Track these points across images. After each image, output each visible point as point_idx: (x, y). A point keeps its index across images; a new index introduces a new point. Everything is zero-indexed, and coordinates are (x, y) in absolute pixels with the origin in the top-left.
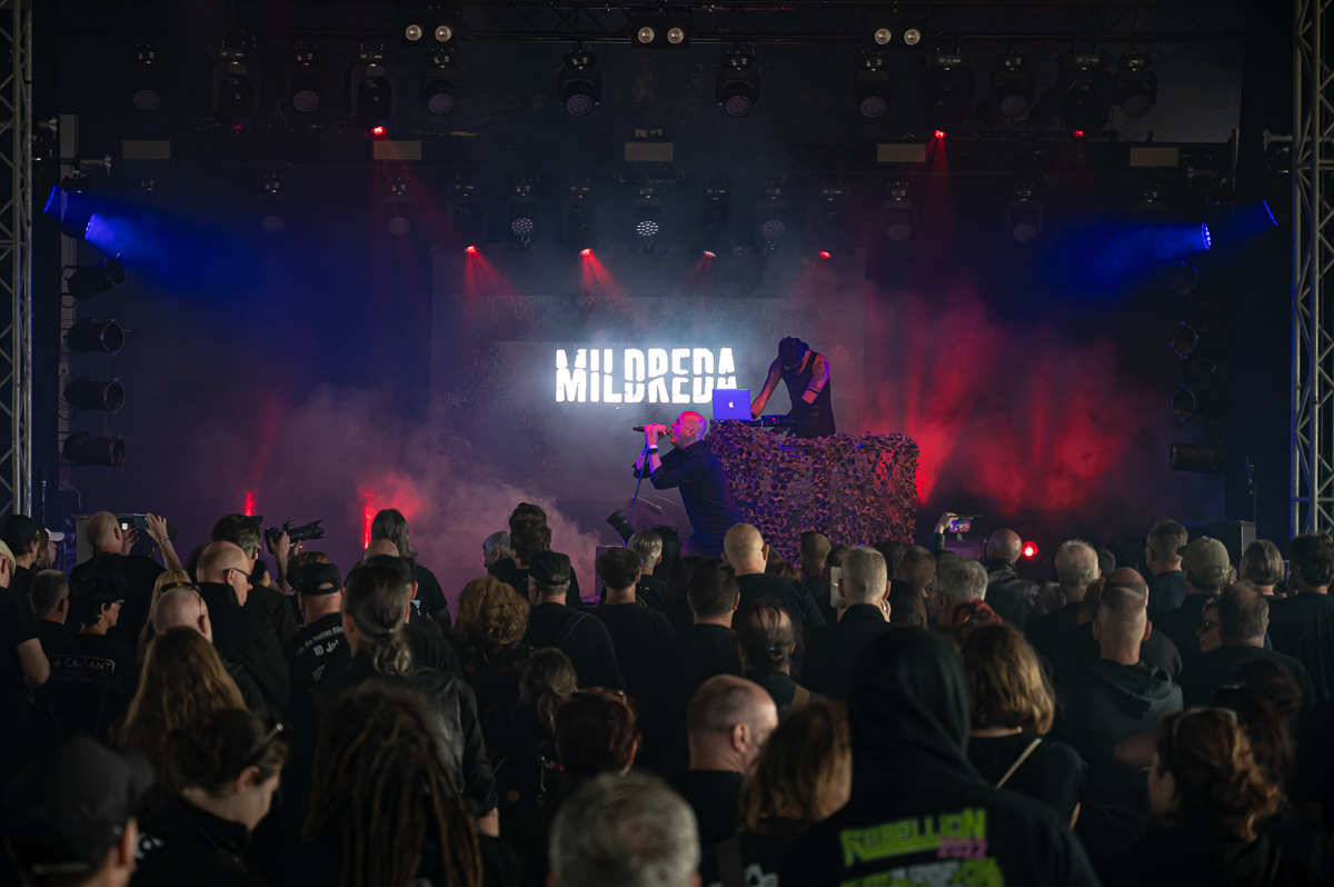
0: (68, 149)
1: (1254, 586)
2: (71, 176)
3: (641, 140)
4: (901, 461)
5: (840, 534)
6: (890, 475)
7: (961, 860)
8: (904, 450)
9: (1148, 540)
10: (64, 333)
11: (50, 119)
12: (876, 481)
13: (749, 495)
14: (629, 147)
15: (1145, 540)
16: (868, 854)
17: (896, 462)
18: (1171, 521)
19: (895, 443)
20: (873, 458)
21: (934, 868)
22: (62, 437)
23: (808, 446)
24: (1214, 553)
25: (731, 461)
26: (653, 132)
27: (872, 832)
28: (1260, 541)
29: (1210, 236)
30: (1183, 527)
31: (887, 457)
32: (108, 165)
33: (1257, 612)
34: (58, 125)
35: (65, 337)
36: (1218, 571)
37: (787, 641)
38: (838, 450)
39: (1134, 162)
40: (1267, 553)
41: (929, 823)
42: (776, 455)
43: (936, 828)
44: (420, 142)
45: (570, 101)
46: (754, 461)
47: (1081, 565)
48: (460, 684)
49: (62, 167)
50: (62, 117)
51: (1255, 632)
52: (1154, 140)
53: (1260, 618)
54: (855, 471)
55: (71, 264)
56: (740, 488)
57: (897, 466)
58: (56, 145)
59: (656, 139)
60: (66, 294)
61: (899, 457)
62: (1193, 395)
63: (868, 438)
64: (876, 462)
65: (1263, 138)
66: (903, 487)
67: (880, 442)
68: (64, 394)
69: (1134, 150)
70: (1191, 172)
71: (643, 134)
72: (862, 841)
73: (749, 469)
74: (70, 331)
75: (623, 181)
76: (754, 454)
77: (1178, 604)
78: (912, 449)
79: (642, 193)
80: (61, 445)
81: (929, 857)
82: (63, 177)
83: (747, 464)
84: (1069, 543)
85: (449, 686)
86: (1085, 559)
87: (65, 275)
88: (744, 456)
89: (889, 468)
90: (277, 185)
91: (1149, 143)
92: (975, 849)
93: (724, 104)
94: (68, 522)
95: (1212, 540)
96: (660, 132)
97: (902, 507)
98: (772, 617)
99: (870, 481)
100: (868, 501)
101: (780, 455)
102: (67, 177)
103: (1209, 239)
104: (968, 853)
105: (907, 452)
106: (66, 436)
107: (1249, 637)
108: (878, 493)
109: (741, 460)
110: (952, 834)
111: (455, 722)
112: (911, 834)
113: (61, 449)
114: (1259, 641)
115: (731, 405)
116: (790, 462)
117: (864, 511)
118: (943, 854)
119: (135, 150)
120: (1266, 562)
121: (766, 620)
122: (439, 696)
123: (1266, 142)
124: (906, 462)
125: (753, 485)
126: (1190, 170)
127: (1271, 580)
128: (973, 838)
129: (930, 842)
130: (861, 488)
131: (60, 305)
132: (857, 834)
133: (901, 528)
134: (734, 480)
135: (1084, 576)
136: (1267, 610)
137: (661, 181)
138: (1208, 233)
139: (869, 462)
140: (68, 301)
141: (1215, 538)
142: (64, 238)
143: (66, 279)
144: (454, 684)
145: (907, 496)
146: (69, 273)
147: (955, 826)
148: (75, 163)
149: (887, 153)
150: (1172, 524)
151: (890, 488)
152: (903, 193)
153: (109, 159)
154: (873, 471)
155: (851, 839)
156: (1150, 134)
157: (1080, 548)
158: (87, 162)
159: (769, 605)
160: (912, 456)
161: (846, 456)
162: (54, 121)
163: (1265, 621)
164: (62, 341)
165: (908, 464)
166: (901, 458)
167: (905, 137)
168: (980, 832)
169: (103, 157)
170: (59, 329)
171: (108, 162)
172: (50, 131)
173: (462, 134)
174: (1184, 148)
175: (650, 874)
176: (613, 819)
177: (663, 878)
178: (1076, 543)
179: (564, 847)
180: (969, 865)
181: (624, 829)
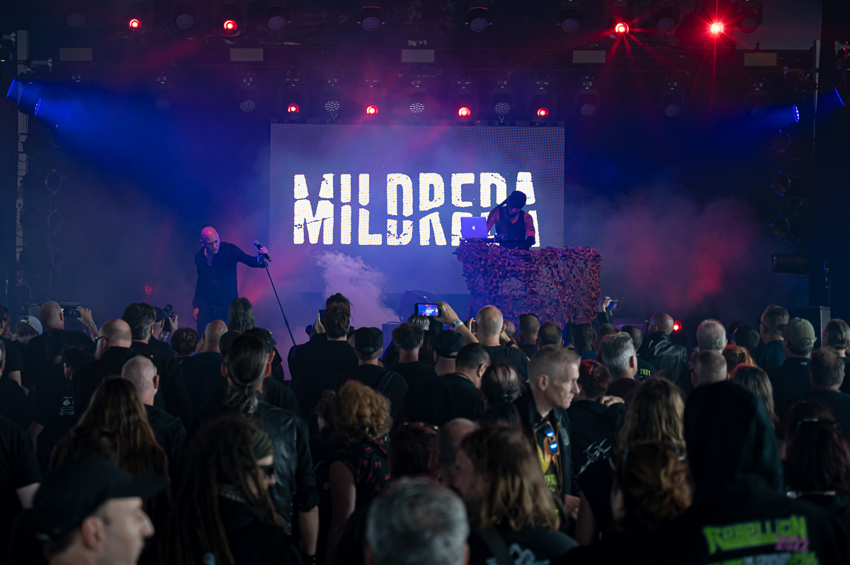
0: (23, 54)
1: (834, 350)
2: (25, 72)
3: (413, 48)
4: (590, 266)
5: (548, 315)
6: (582, 276)
7: (792, 552)
8: (591, 258)
9: (762, 319)
10: (20, 179)
11: (11, 33)
12: (572, 279)
13: (486, 288)
14: (404, 52)
15: (760, 319)
16: (727, 545)
17: (586, 266)
18: (778, 307)
19: (586, 254)
20: (570, 263)
21: (773, 557)
22: (18, 250)
23: (527, 255)
24: (805, 329)
25: (474, 266)
26: (421, 42)
27: (728, 530)
28: (836, 320)
29: (799, 113)
30: (786, 311)
31: (580, 264)
32: (50, 65)
33: (836, 368)
34: (16, 37)
35: (20, 182)
36: (809, 341)
37: (515, 389)
38: (546, 258)
39: (746, 63)
40: (841, 327)
41: (768, 525)
42: (505, 261)
43: (773, 529)
44: (262, 49)
45: (365, 21)
46: (490, 266)
47: (714, 336)
48: (298, 420)
49: (18, 66)
50: (18, 31)
51: (835, 382)
52: (761, 48)
53: (838, 372)
54: (558, 272)
55: (25, 132)
56: (480, 284)
57: (587, 269)
58: (15, 51)
59: (422, 47)
60: (21, 152)
61: (588, 263)
62: (787, 221)
63: (567, 250)
64: (572, 267)
65: (835, 46)
66: (591, 284)
67: (575, 253)
68: (20, 221)
69: (746, 55)
70: (786, 70)
71: (414, 44)
72: (721, 535)
73: (486, 271)
74: (24, 177)
75: (400, 76)
76: (489, 261)
77: (781, 363)
78: (597, 258)
79: (413, 84)
80: (18, 255)
81: (769, 549)
82: (19, 73)
83: (485, 268)
84: (706, 322)
85: (290, 422)
86: (717, 332)
87: (20, 140)
88: (483, 263)
89: (582, 271)
90: (165, 78)
91: (757, 50)
92: (801, 545)
93: (469, 24)
94: (23, 308)
95: (803, 320)
96: (425, 42)
97: (590, 297)
98: (505, 374)
99: (568, 280)
100: (567, 293)
101: (507, 262)
102: (22, 73)
103: (798, 115)
104: (796, 547)
105: (594, 260)
106: (21, 249)
107: (831, 385)
108: (574, 287)
109: (481, 265)
110: (784, 533)
111: (291, 446)
112: (756, 533)
113: (18, 258)
114: (836, 387)
115: (474, 228)
116: (514, 266)
117: (565, 300)
118: (779, 547)
119: (67, 54)
120: (842, 334)
121: (501, 376)
122: (282, 428)
123: (837, 49)
124: (593, 266)
125: (489, 282)
126: (785, 68)
127: (845, 345)
128: (799, 537)
129: (771, 538)
130: (562, 284)
131: (17, 160)
132: (717, 530)
133: (590, 312)
134: (476, 278)
135: (716, 343)
136: (843, 367)
137: (426, 76)
138: (797, 111)
139: (568, 266)
140: (23, 157)
141: (805, 318)
142: (20, 115)
143: (22, 142)
144: (294, 421)
145: (593, 289)
146: (23, 138)
147: (787, 528)
148: (27, 63)
149: (580, 57)
150: (778, 309)
151: (582, 284)
152: (591, 84)
153: (51, 60)
154: (571, 272)
155: (713, 534)
156: (758, 44)
157: (713, 325)
158: (36, 63)
159: (502, 365)
160: (597, 262)
161: (552, 262)
162: (13, 35)
163: (842, 374)
164: (19, 184)
165: (594, 268)
166: (590, 264)
167: (592, 46)
168: (803, 532)
169: (46, 59)
170: (17, 176)
171: (50, 63)
172: (10, 41)
173: (291, 44)
174: (781, 53)
175: (438, 542)
176: (412, 506)
177: (447, 544)
178: (711, 321)
179: (379, 527)
180: (797, 557)
181: (420, 512)
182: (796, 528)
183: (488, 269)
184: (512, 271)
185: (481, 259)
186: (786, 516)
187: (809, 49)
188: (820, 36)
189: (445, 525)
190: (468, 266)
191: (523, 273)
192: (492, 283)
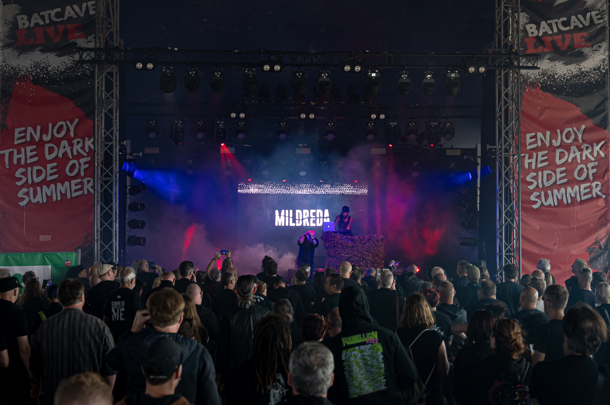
0: (129, 151)
2: (130, 159)
3: (300, 147)
7: (372, 344)
8: (380, 240)
9: (458, 267)
10: (127, 206)
13: (334, 253)
14: (298, 149)
16: (349, 343)
17: (378, 243)
19: (378, 238)
20: (371, 242)
21: (366, 346)
22: (127, 237)
26: (304, 145)
27: (349, 338)
31: (375, 242)
32: (141, 155)
38: (361, 240)
39: (447, 154)
41: (363, 335)
42: (342, 241)
43: (366, 336)
44: (234, 148)
45: (280, 135)
49: (127, 155)
50: (127, 140)
51: (493, 294)
53: (494, 290)
54: (366, 246)
55: (129, 185)
56: (331, 251)
57: (378, 245)
58: (125, 149)
59: (305, 147)
60: (128, 194)
62: (466, 223)
63: (370, 236)
64: (372, 244)
66: (380, 251)
67: (373, 237)
68: (128, 224)
69: (447, 150)
70: (465, 157)
71: (301, 145)
72: (347, 340)
73: (334, 246)
74: (129, 205)
75: (295, 159)
76: (336, 241)
79: (301, 163)
80: (127, 239)
81: (364, 343)
82: (127, 159)
84: (435, 268)
88: (333, 242)
90: (191, 161)
91: (452, 148)
92: (375, 341)
93: (326, 137)
96: (306, 145)
97: (380, 257)
99: (370, 249)
100: (370, 255)
101: (344, 241)
103: (470, 177)
107: (491, 296)
108: (373, 253)
112: (359, 338)
113: (126, 241)
114: (493, 297)
115: (329, 227)
116: (347, 243)
117: (369, 258)
118: (368, 342)
119: (148, 150)
123: (488, 148)
128: (375, 338)
129: (364, 340)
130: (368, 251)
131: (126, 197)
132: (346, 338)
133: (380, 263)
136: (496, 287)
137: (307, 160)
138: (470, 175)
140: (129, 196)
142: (128, 177)
145: (382, 254)
146: (129, 188)
147: (370, 336)
148: (131, 154)
149: (374, 151)
150: (464, 262)
151: (376, 251)
152: (379, 163)
154: (371, 246)
155: (345, 340)
156: (452, 146)
157: (439, 269)
158: (134, 154)
160: (383, 241)
161: (363, 242)
162: (125, 142)
164: (127, 208)
165: (382, 244)
166: (380, 242)
167: (380, 146)
168: (376, 337)
169: (139, 153)
170: (126, 204)
171: (141, 154)
172: (124, 145)
173: (247, 145)
174: (462, 150)
175: (320, 371)
176: (309, 355)
177: (324, 373)
178: (437, 267)
179: (294, 363)
180: (374, 345)
181: (312, 358)
182: (374, 335)
183: (335, 244)
184: (346, 246)
185: (332, 240)
186: (370, 332)
187: (474, 148)
188: (480, 142)
189: (323, 364)
190: (327, 243)
191: (351, 246)
192: (337, 251)
